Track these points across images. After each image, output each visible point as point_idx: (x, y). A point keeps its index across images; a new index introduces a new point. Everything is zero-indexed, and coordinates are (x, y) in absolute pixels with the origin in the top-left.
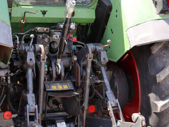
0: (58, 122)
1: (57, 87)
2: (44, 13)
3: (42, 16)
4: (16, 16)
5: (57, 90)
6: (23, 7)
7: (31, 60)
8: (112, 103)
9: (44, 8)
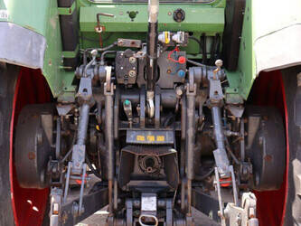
0: (145, 196)
1: (146, 138)
2: (132, 15)
3: (129, 20)
4: (87, 21)
5: (145, 142)
6: (98, 6)
7: (85, 90)
8: (221, 171)
9: (133, 8)
